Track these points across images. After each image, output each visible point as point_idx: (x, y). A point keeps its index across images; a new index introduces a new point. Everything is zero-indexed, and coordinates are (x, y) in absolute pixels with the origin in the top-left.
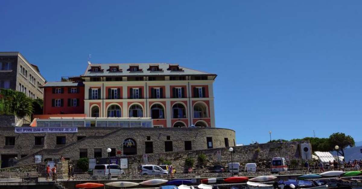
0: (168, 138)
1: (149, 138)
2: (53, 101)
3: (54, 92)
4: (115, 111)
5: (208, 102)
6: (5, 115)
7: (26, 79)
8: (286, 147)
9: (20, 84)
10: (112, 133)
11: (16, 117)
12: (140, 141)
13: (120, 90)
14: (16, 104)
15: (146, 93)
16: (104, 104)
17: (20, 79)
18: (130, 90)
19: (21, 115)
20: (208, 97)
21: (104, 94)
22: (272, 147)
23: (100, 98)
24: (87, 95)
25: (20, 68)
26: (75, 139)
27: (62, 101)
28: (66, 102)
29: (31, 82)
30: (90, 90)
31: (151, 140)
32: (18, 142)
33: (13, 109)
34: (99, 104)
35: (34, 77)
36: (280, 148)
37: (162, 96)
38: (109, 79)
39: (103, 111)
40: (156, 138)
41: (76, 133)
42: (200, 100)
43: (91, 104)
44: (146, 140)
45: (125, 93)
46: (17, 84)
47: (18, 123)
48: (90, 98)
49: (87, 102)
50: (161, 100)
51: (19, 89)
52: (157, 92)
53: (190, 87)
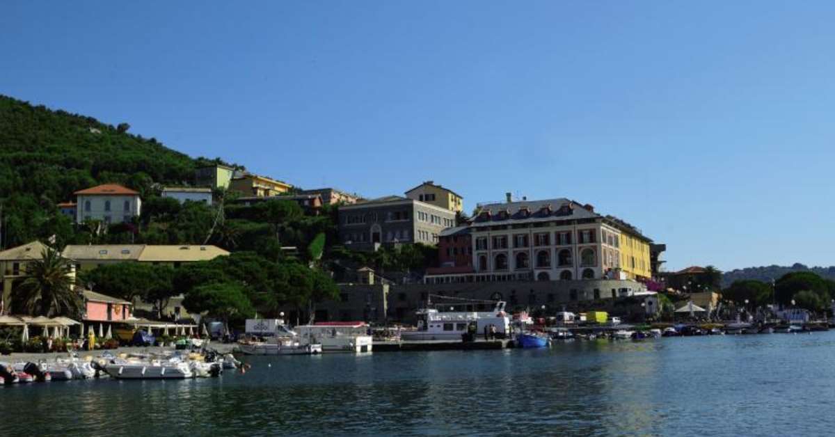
0: (532, 291)
1: (514, 292)
2: (448, 249)
3: (447, 241)
4: (501, 261)
5: (595, 247)
9: (419, 231)
10: (483, 288)
12: (506, 294)
13: (505, 238)
15: (531, 240)
16: (491, 254)
17: (418, 225)
18: (516, 238)
20: (595, 241)
21: (490, 244)
23: (486, 248)
24: (474, 247)
27: (455, 249)
28: (459, 250)
30: (477, 241)
31: (516, 293)
32: (408, 297)
34: (486, 254)
35: (438, 215)
37: (547, 243)
38: (495, 228)
39: (491, 263)
40: (520, 292)
42: (587, 246)
43: (478, 254)
44: (512, 294)
45: (510, 242)
46: (416, 232)
48: (477, 249)
49: (475, 253)
50: (546, 247)
51: (417, 238)
52: (541, 239)
53: (576, 232)
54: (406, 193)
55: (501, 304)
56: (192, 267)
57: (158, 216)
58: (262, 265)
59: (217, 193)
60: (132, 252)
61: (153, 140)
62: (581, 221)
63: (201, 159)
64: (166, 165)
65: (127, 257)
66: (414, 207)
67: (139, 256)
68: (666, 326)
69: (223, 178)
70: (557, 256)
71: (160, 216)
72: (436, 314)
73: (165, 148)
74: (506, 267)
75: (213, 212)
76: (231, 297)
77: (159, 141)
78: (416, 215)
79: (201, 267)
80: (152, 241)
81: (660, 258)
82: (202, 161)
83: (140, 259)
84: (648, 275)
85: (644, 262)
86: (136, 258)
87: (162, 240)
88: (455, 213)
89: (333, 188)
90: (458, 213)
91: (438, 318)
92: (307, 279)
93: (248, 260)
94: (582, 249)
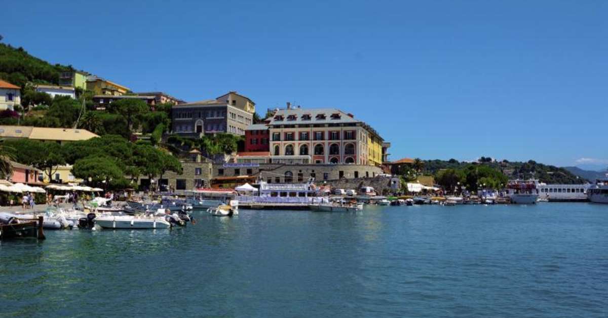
0: (313, 171)
1: (300, 171)
2: (251, 140)
3: (251, 134)
4: (289, 150)
5: (355, 143)
6: (219, 153)
7: (235, 121)
8: (382, 180)
9: (230, 126)
10: (279, 167)
11: (225, 155)
12: (295, 172)
13: (293, 134)
14: (225, 146)
15: (311, 136)
16: (283, 145)
17: (230, 122)
18: (300, 134)
19: (229, 152)
20: (355, 139)
21: (282, 137)
22: (373, 180)
23: (280, 140)
24: (271, 138)
25: (230, 114)
26: (258, 171)
27: (257, 140)
28: (259, 141)
29: (240, 121)
30: (273, 135)
31: (302, 172)
32: (225, 172)
33: (223, 149)
34: (279, 144)
35: (242, 115)
36: (378, 180)
37: (322, 138)
38: (286, 126)
39: (282, 150)
40: (305, 171)
41: (258, 167)
42: (350, 141)
43: (274, 144)
44: (299, 173)
45: (297, 137)
46: (228, 127)
47: (227, 158)
48: (273, 140)
49: (271, 143)
50: (322, 141)
51: (229, 131)
52: (319, 135)
53: (343, 132)
54: (217, 99)
55: (312, 179)
56: (77, 145)
57: (33, 105)
58: (129, 146)
59: (78, 91)
60: (23, 131)
61: (21, 49)
62: (346, 125)
63: (58, 65)
64: (36, 68)
65: (20, 135)
66: (228, 108)
67: (30, 135)
68: (408, 198)
69: (80, 81)
70: (329, 149)
71: (36, 106)
72: (265, 186)
73: (30, 55)
74: (292, 153)
75: (78, 106)
76: (110, 168)
77: (25, 50)
78: (229, 115)
79: (83, 145)
80: (36, 124)
81: (387, 152)
82: (59, 67)
83: (30, 137)
84: (380, 162)
85: (378, 154)
86: (27, 136)
87: (43, 124)
88: (252, 115)
89: (163, 92)
90: (254, 114)
91: (267, 188)
92: (160, 157)
93: (118, 141)
94: (346, 144)
